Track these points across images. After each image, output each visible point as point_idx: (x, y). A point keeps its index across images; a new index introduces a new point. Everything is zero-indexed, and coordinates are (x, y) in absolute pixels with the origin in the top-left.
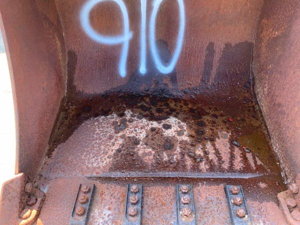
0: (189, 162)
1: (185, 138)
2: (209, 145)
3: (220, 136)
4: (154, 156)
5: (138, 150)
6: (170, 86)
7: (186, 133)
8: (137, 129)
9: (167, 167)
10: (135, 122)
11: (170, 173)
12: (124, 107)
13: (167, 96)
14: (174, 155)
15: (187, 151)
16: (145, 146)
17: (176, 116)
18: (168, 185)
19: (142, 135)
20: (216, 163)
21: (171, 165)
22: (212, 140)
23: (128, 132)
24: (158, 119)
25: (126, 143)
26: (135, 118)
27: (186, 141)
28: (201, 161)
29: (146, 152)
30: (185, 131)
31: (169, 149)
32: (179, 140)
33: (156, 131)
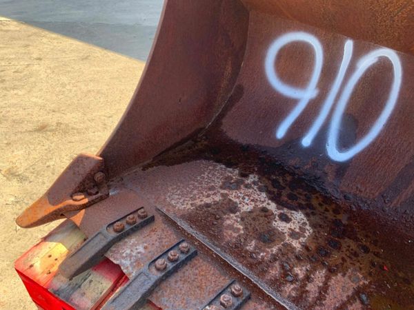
0: (275, 272)
1: (296, 244)
2: (320, 275)
3: (348, 274)
4: (239, 236)
5: (228, 218)
6: (330, 179)
7: (302, 239)
8: (247, 198)
9: (243, 257)
10: (251, 190)
11: (240, 266)
13: (318, 189)
14: (264, 251)
15: (284, 259)
16: (239, 220)
17: (307, 215)
18: (225, 274)
19: (247, 207)
20: (310, 299)
21: (250, 260)
22: (332, 271)
23: (233, 196)
24: (280, 204)
25: (222, 203)
26: (255, 187)
27: (294, 248)
28: (292, 282)
29: (235, 226)
30: (304, 237)
31: (264, 242)
32: (286, 241)
33: (267, 214)
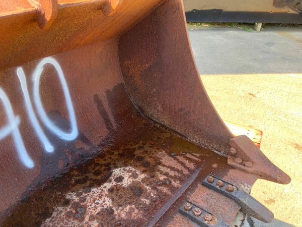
0: (165, 190)
1: (143, 176)
2: (162, 168)
3: (160, 157)
4: (137, 208)
5: (119, 216)
6: (87, 148)
7: (138, 172)
8: (96, 201)
9: (156, 206)
10: (88, 198)
11: (163, 208)
12: (60, 195)
13: (91, 158)
14: (150, 194)
15: (155, 184)
16: (121, 208)
17: (116, 167)
18: (172, 218)
19: (108, 202)
20: (180, 175)
21: (157, 203)
22: (160, 163)
23: (93, 209)
24: (106, 179)
25: (102, 220)
26: (84, 194)
27: (145, 178)
28: (170, 182)
29: (127, 211)
30: (136, 171)
31: (142, 193)
32: (140, 180)
33: (115, 189)
